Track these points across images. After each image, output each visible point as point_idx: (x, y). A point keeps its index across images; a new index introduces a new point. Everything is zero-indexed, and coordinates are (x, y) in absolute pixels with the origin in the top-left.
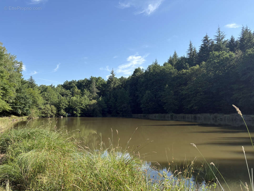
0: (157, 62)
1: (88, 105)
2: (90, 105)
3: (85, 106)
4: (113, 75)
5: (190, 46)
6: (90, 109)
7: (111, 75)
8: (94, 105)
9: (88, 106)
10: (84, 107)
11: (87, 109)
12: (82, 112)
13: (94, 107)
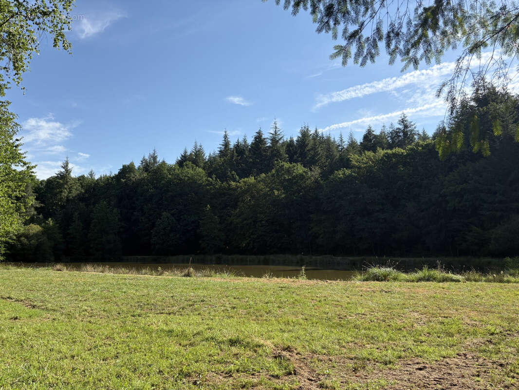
0: (156, 155)
1: (23, 235)
2: (26, 236)
3: (15, 238)
4: (68, 172)
5: (224, 139)
6: (30, 244)
7: (63, 170)
8: (36, 235)
9: (22, 238)
10: (14, 240)
11: (22, 244)
12: (8, 252)
13: (40, 241)
